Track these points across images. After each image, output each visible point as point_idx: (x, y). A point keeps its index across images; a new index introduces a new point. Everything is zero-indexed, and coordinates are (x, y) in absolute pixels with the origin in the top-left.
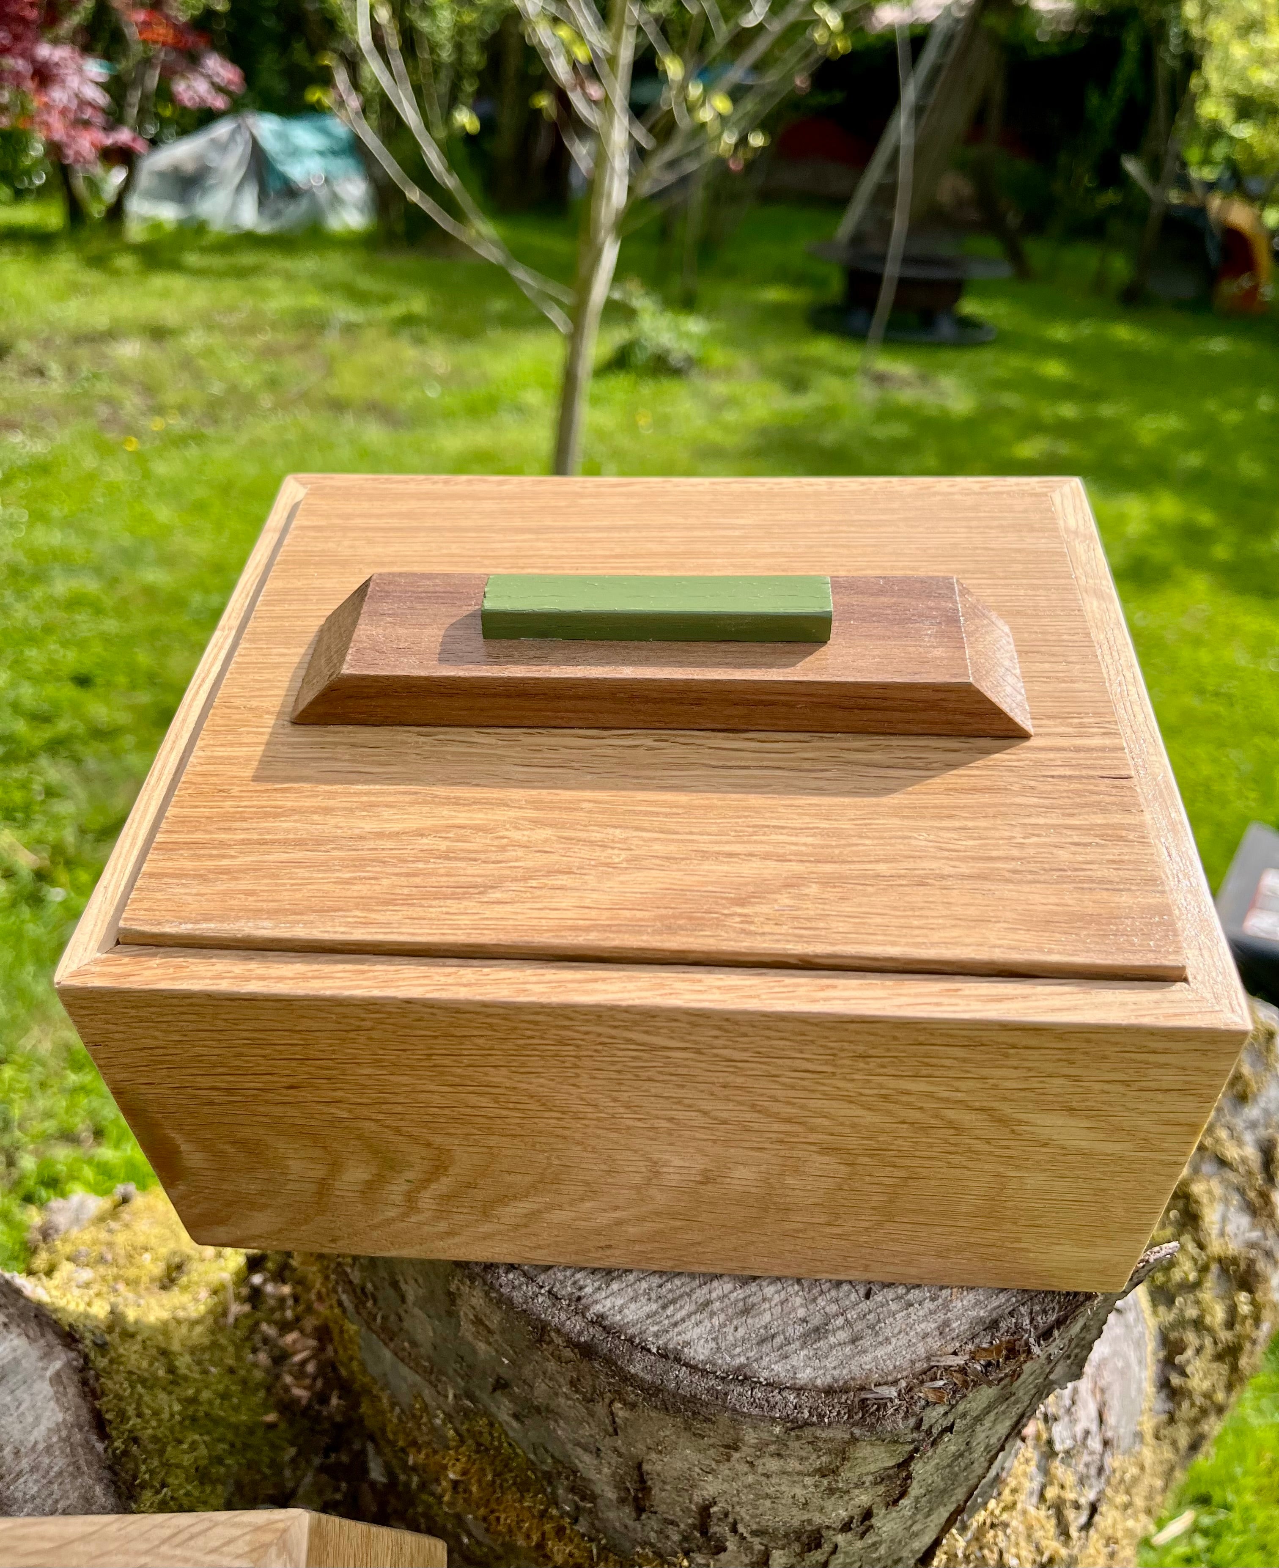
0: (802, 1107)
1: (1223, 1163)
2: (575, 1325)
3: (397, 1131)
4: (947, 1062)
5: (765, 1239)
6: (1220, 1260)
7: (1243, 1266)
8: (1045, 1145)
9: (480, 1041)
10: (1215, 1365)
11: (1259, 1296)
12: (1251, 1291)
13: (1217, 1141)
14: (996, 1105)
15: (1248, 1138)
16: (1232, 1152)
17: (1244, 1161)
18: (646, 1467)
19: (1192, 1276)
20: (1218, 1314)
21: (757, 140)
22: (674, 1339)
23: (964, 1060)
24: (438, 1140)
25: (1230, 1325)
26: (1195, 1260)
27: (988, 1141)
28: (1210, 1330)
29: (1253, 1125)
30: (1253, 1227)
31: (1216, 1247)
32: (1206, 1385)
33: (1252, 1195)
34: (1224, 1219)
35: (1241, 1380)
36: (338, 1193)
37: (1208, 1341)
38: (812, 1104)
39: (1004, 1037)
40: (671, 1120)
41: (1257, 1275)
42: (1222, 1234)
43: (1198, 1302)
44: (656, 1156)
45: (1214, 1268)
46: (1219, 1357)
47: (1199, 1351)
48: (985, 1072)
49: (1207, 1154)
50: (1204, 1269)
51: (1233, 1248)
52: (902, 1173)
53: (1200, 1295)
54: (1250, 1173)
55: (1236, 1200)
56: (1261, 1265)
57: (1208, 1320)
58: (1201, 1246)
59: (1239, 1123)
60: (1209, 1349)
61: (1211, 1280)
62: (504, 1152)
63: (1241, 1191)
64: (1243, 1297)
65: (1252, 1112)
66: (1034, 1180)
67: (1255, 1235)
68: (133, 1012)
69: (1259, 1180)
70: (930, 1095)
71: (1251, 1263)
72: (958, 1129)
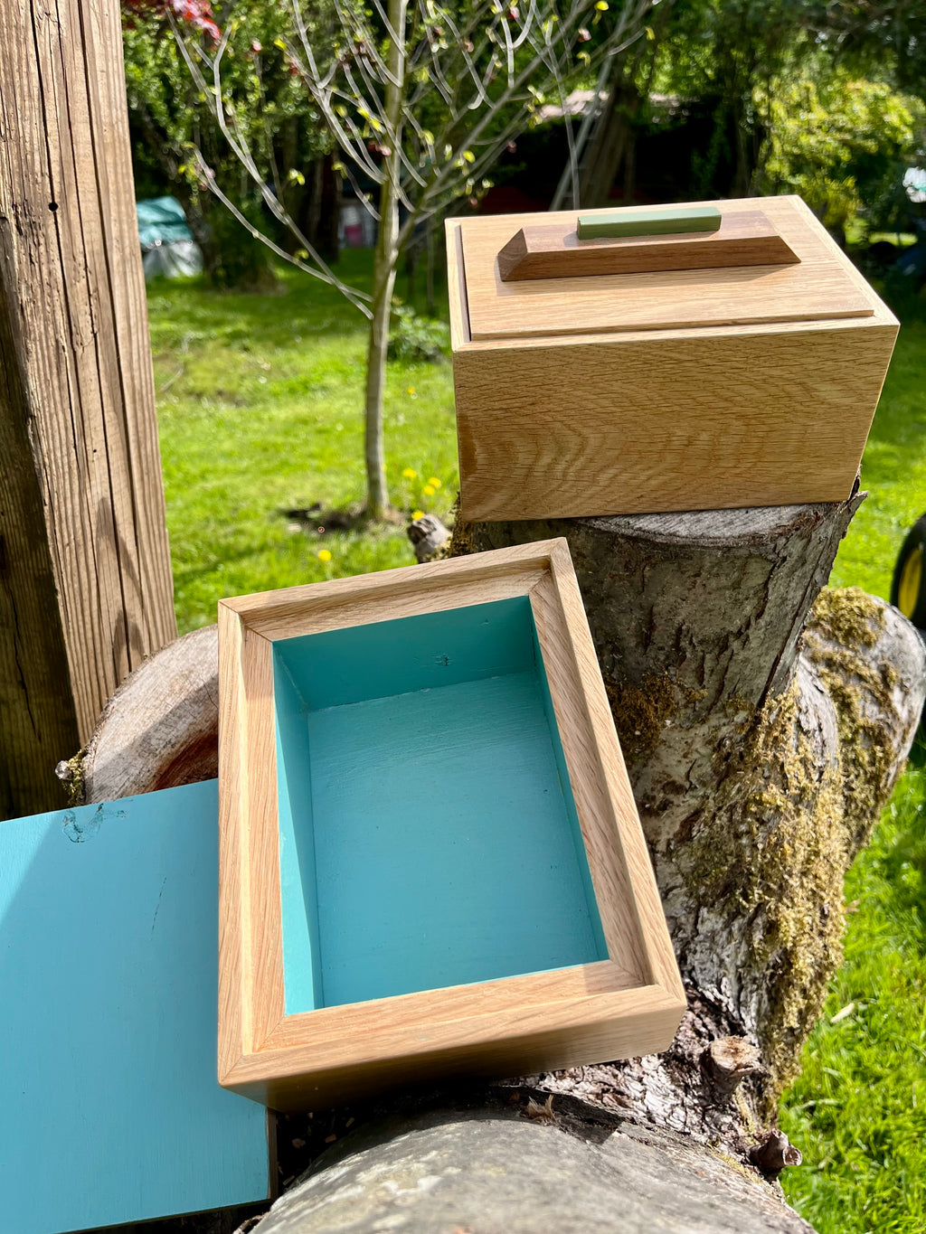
0: (733, 391)
1: (861, 678)
2: (629, 532)
3: (569, 427)
4: (789, 357)
5: (707, 481)
6: (863, 728)
7: (877, 731)
8: (823, 403)
9: (613, 366)
10: (867, 786)
11: (887, 748)
12: (882, 745)
13: (857, 666)
14: (805, 380)
15: (873, 665)
16: (865, 672)
17: (872, 677)
18: (655, 609)
19: (850, 736)
20: (866, 757)
21: (487, 184)
22: (672, 531)
23: (796, 354)
24: (585, 431)
25: (872, 763)
26: (850, 727)
27: (801, 403)
28: (861, 765)
29: (875, 659)
30: (880, 712)
31: (861, 721)
32: (863, 796)
33: (878, 695)
34: (864, 708)
35: (884, 796)
36: (535, 474)
37: (861, 772)
38: (736, 388)
39: (811, 340)
40: (680, 405)
41: (884, 737)
42: (864, 715)
43: (854, 750)
44: (671, 430)
45: (861, 731)
46: (868, 782)
47: (857, 777)
48: (803, 360)
49: (852, 674)
50: (856, 733)
51: (872, 722)
52: (766, 428)
53: (856, 747)
54: (876, 683)
55: (869, 697)
56: (886, 732)
57: (861, 759)
58: (853, 721)
59: (868, 658)
60: (862, 777)
61: (860, 739)
62: (611, 435)
63: (870, 692)
64: (878, 748)
65: (874, 652)
66: (817, 426)
67: (882, 716)
68: (481, 364)
69: (881, 687)
70: (781, 377)
71: (881, 729)
72: (790, 396)
